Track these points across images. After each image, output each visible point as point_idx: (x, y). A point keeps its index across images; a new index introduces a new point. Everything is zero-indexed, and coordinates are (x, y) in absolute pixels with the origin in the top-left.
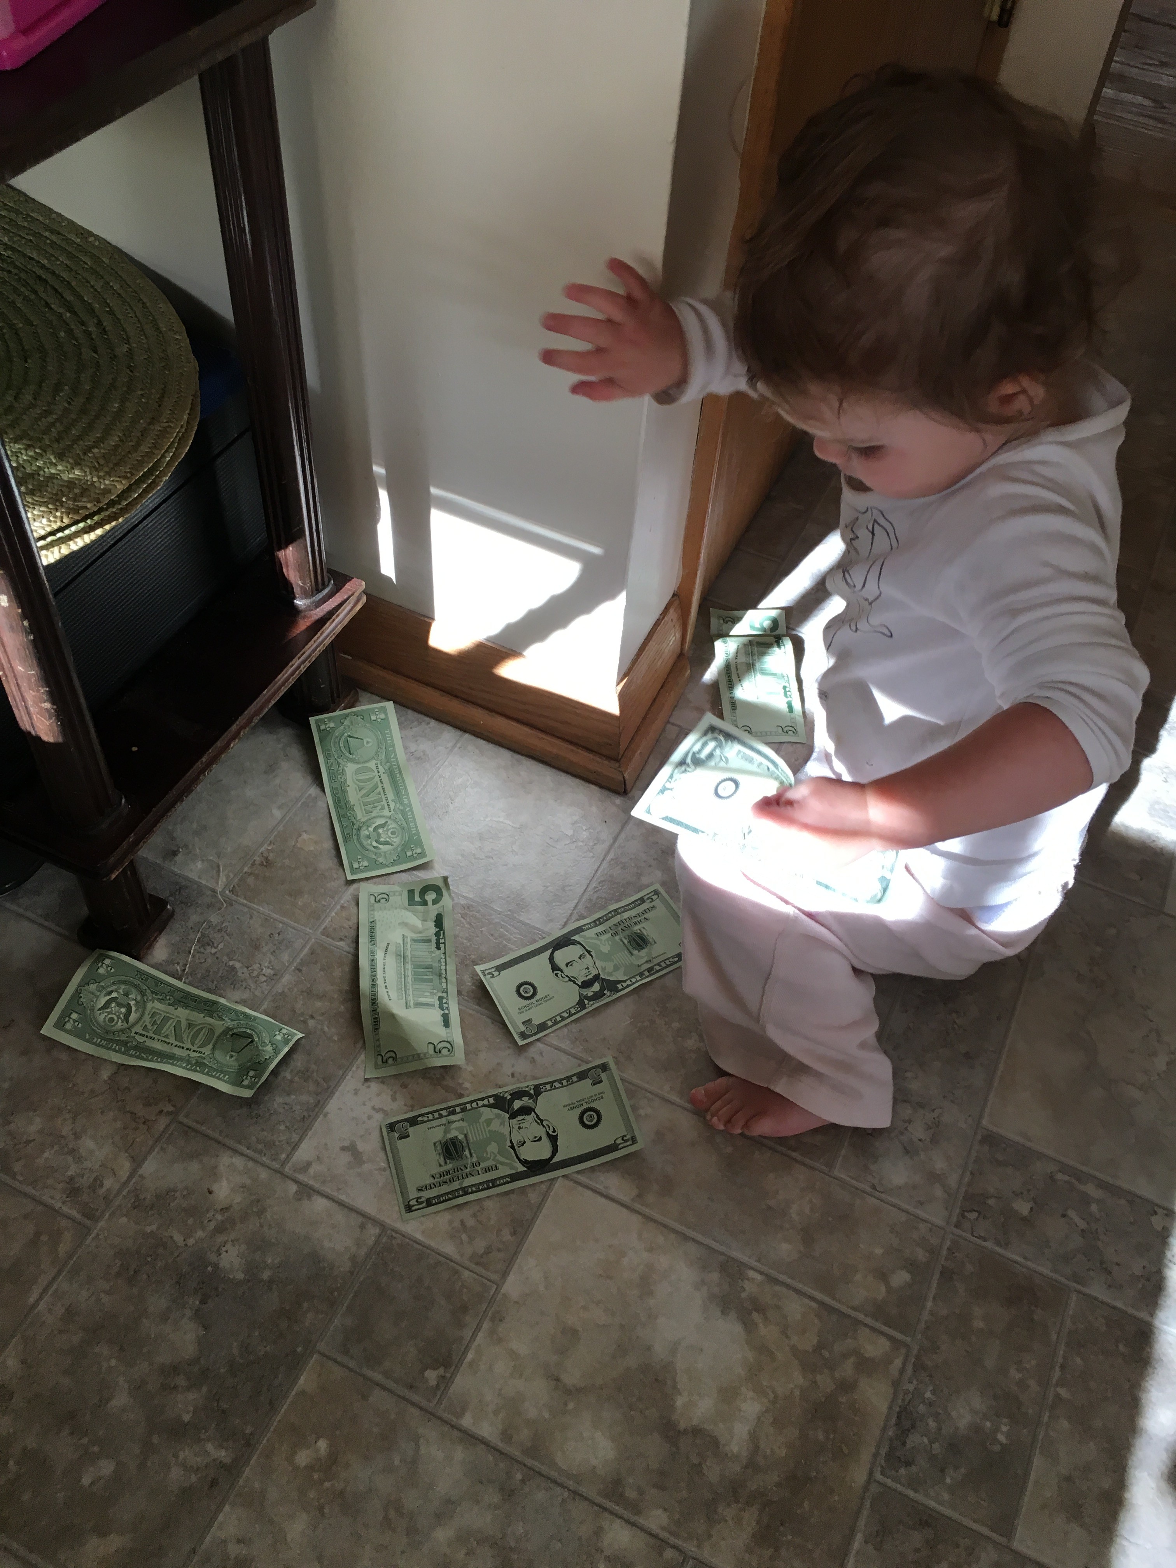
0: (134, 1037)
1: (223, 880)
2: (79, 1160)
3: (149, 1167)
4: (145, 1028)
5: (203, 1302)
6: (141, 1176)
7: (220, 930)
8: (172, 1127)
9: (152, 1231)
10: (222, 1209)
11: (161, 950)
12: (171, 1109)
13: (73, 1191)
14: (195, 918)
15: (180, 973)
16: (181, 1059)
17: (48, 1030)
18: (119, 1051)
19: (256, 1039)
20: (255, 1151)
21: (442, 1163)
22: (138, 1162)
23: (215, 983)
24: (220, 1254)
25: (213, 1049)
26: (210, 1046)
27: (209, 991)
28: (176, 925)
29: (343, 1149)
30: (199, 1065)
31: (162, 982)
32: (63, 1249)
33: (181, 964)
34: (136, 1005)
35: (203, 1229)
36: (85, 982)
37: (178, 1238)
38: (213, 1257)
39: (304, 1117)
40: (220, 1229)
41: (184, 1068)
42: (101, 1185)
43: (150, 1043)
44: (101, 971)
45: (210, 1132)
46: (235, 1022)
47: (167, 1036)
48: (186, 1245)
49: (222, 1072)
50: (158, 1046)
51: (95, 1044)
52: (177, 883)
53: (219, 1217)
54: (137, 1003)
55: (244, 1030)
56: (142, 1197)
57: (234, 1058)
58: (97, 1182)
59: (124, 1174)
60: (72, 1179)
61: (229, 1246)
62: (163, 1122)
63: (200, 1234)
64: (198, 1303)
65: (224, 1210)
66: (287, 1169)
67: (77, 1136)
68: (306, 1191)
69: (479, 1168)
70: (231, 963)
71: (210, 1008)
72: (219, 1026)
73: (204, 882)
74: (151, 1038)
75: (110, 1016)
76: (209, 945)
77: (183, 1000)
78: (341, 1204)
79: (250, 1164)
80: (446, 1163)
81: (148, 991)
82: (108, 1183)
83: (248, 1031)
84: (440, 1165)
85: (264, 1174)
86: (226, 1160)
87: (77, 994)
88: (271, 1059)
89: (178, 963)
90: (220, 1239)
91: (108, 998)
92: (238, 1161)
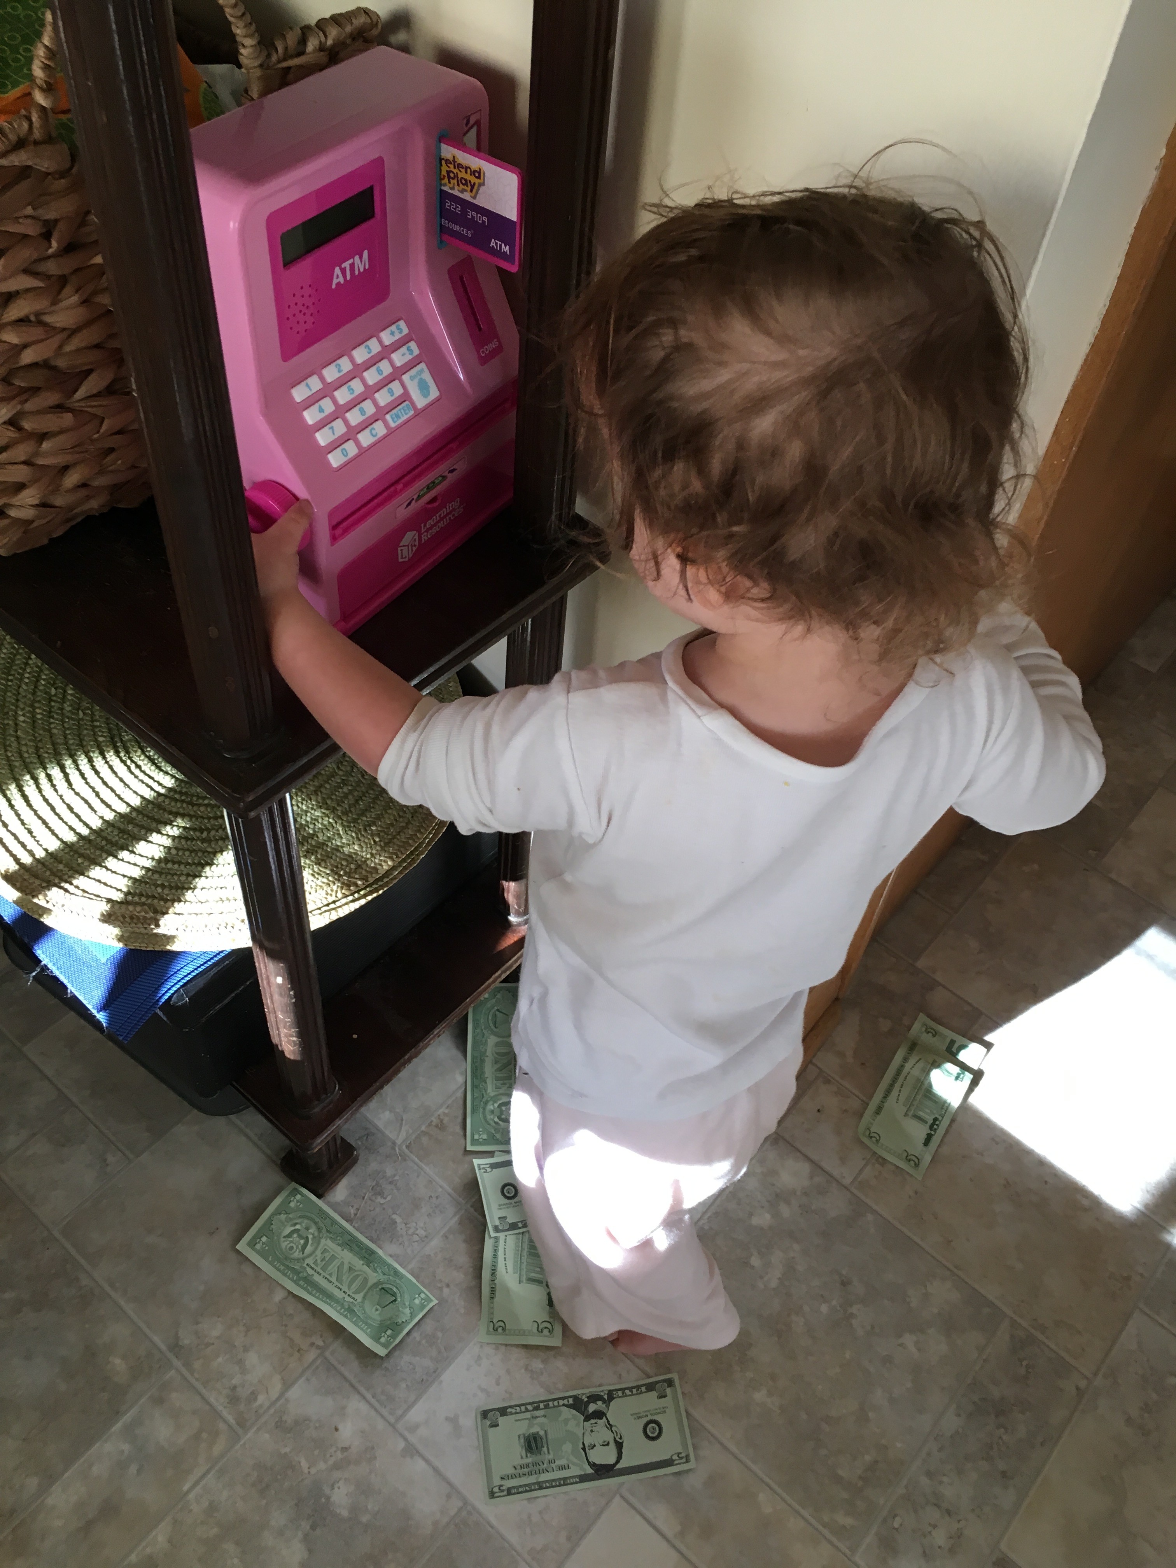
0: (305, 1268)
1: (403, 1135)
2: (244, 1371)
3: (294, 1393)
4: (315, 1263)
5: (313, 1527)
6: (287, 1400)
7: (391, 1183)
8: (319, 1361)
9: (286, 1453)
10: (342, 1448)
11: (341, 1191)
12: (321, 1344)
13: (233, 1399)
14: (374, 1166)
15: (352, 1216)
16: (337, 1301)
17: (242, 1246)
18: (292, 1279)
19: (399, 1299)
20: (378, 1401)
21: (524, 1455)
22: (287, 1385)
23: (378, 1232)
24: (333, 1489)
25: (364, 1298)
26: (362, 1294)
27: (371, 1240)
28: (357, 1169)
29: (447, 1419)
30: (350, 1312)
31: (337, 1223)
32: (217, 1450)
33: (355, 1208)
34: (313, 1239)
35: (325, 1462)
36: (277, 1212)
37: (304, 1464)
38: (327, 1491)
39: (422, 1380)
40: (337, 1466)
41: (338, 1312)
42: (255, 1399)
43: (317, 1278)
44: (292, 1205)
45: (347, 1374)
46: (386, 1277)
47: (330, 1275)
48: (309, 1472)
49: (366, 1323)
50: (323, 1283)
51: (274, 1266)
52: (366, 1129)
53: (339, 1455)
54: (314, 1237)
55: (391, 1287)
56: (284, 1419)
57: (378, 1312)
58: (254, 1396)
59: (275, 1392)
60: (235, 1388)
61: (341, 1483)
62: (312, 1355)
63: (322, 1466)
64: (308, 1527)
65: (345, 1449)
66: (399, 1426)
67: (246, 1349)
68: (411, 1451)
69: (553, 1465)
70: (394, 1216)
71: (369, 1257)
72: (374, 1277)
73: (387, 1132)
74: (318, 1273)
75: (292, 1244)
76: (380, 1195)
77: (349, 1243)
78: (436, 1470)
79: (373, 1413)
80: (527, 1456)
81: (324, 1229)
82: (261, 1399)
83: (394, 1289)
84: (522, 1458)
85: (380, 1424)
86: (355, 1405)
87: (270, 1221)
88: (406, 1323)
89: (352, 1207)
90: (337, 1474)
91: (293, 1228)
92: (363, 1407)
